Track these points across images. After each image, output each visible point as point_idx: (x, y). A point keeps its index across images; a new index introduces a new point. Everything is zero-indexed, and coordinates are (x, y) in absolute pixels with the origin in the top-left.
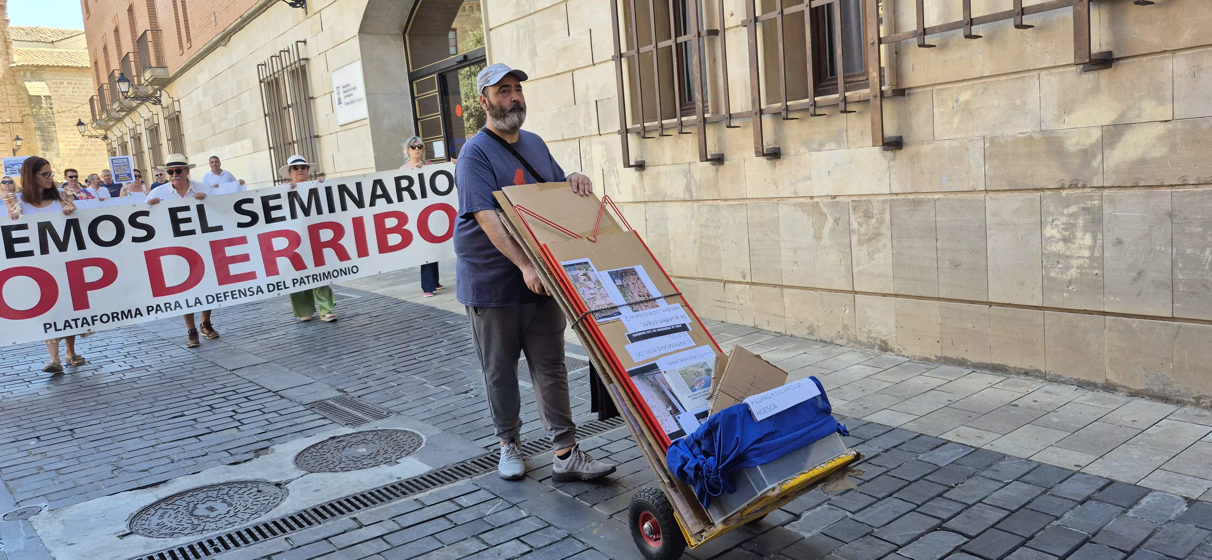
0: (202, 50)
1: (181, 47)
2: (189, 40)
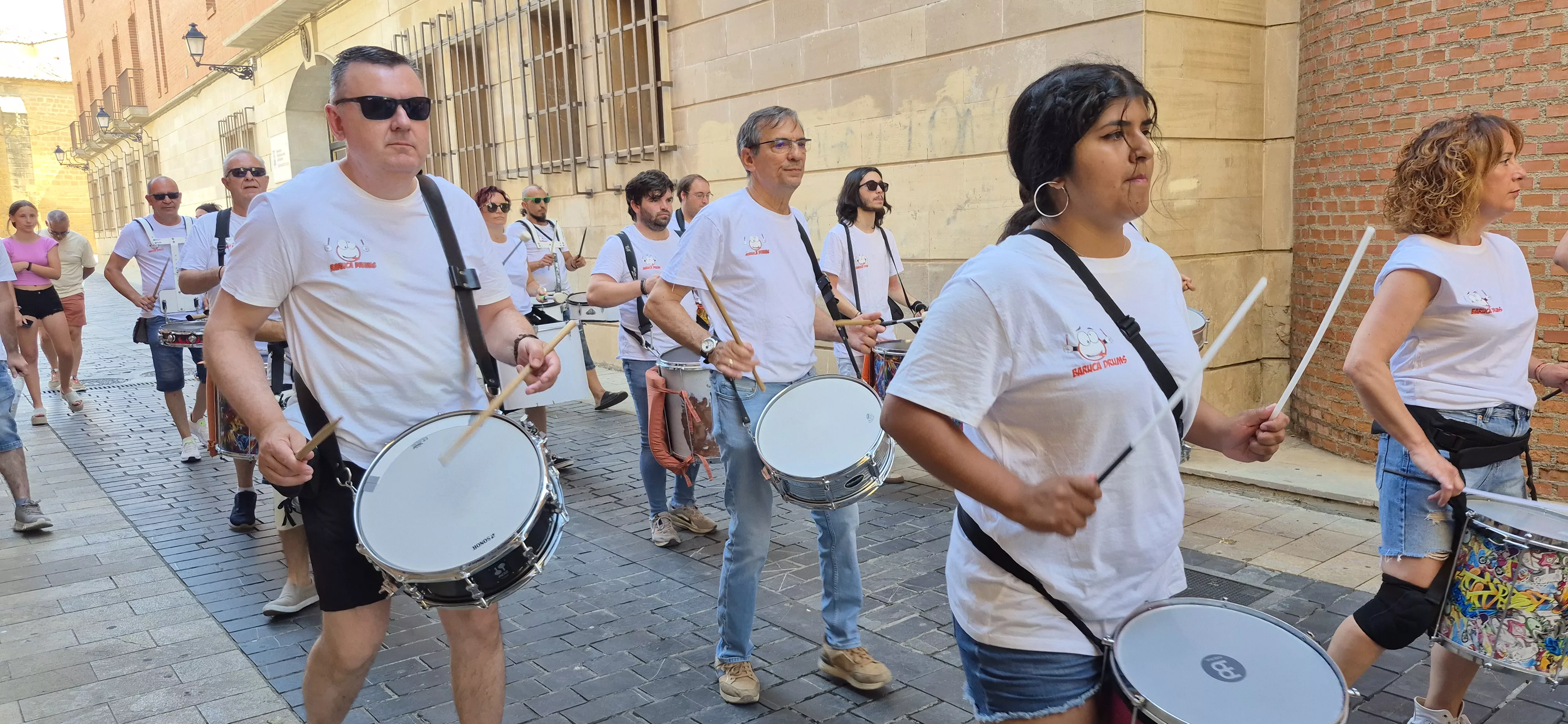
0: (177, 97)
1: (160, 89)
2: (166, 86)
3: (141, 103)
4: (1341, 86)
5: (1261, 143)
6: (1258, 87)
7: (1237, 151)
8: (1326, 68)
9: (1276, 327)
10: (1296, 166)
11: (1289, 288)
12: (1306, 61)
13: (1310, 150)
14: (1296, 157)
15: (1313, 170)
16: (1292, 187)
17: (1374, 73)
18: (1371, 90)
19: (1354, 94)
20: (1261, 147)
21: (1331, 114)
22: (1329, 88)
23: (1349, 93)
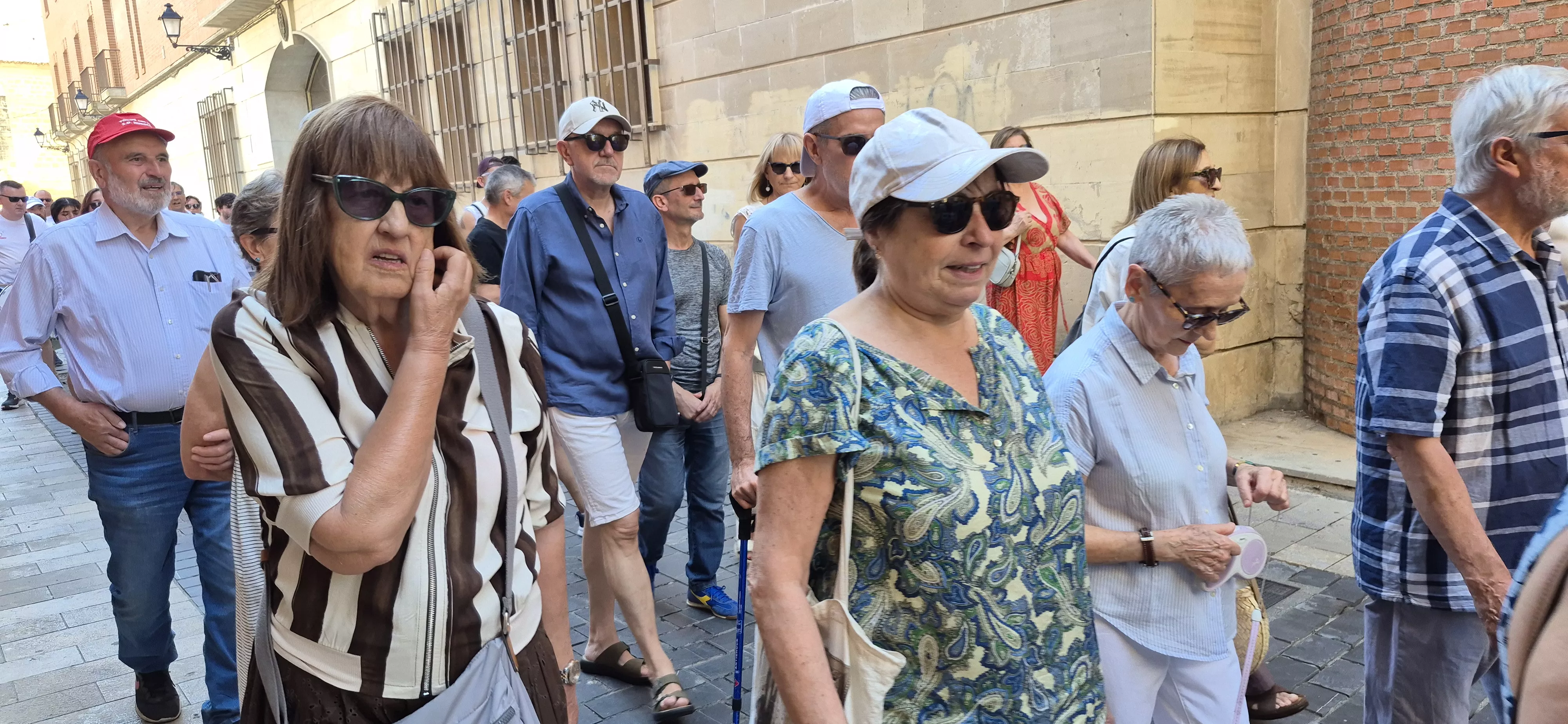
0: (154, 78)
1: (137, 70)
2: (143, 66)
3: (119, 85)
4: (1357, 58)
5: (1273, 116)
6: (1269, 57)
7: (1248, 125)
8: (1342, 38)
9: (1289, 305)
10: (1309, 139)
11: (1302, 265)
12: (1320, 30)
13: (1326, 122)
14: (1310, 131)
15: (1329, 144)
16: (1305, 161)
17: (1395, 44)
18: (1391, 62)
19: (1372, 66)
20: (1273, 120)
21: (1348, 86)
22: (1346, 60)
23: (1366, 65)
